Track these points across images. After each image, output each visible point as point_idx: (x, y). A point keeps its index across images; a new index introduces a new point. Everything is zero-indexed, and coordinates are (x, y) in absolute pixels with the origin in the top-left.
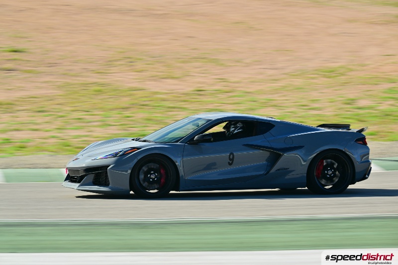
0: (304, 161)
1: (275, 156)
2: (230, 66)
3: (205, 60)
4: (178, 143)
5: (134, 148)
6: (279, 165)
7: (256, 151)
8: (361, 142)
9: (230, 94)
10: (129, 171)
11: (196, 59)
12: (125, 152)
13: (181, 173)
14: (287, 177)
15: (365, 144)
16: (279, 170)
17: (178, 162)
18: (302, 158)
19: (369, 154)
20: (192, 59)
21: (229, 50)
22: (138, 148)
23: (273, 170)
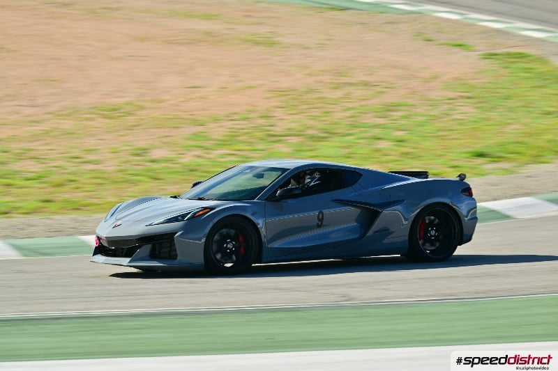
0: (406, 219)
1: (370, 215)
4: (255, 200)
5: (205, 208)
6: (377, 225)
7: (348, 208)
8: (467, 194)
10: (203, 240)
12: (195, 213)
13: (264, 239)
14: (386, 241)
15: (471, 194)
16: (377, 232)
17: (260, 223)
18: (404, 217)
19: (476, 207)
22: (211, 208)
23: (370, 233)
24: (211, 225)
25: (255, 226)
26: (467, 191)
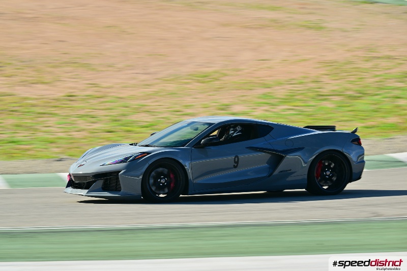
0: (305, 163)
1: (277, 159)
2: (102, 71)
3: (76, 65)
4: (184, 147)
5: (144, 153)
6: (282, 167)
7: (260, 154)
8: (356, 143)
9: (102, 100)
10: (141, 177)
11: (67, 63)
12: (136, 157)
13: (190, 176)
14: (289, 179)
15: (360, 144)
16: (281, 172)
17: (187, 165)
18: (302, 159)
19: (363, 154)
20: (62, 63)
21: (100, 54)
22: (148, 153)
23: (276, 172)
24: (147, 166)
25: (183, 167)
26: (357, 141)
